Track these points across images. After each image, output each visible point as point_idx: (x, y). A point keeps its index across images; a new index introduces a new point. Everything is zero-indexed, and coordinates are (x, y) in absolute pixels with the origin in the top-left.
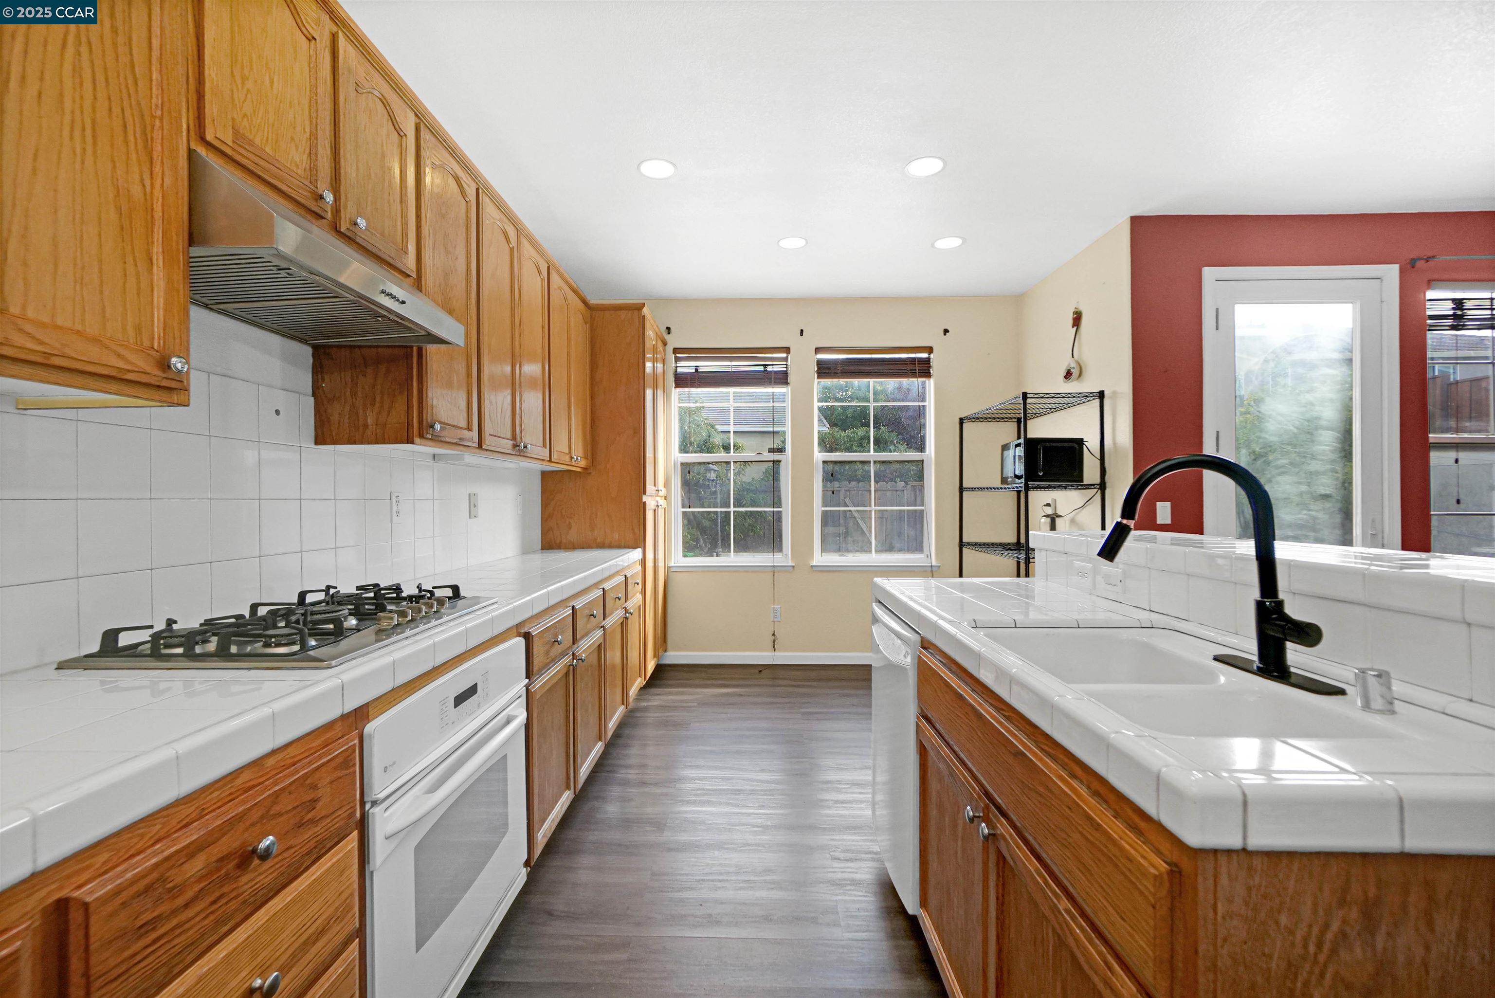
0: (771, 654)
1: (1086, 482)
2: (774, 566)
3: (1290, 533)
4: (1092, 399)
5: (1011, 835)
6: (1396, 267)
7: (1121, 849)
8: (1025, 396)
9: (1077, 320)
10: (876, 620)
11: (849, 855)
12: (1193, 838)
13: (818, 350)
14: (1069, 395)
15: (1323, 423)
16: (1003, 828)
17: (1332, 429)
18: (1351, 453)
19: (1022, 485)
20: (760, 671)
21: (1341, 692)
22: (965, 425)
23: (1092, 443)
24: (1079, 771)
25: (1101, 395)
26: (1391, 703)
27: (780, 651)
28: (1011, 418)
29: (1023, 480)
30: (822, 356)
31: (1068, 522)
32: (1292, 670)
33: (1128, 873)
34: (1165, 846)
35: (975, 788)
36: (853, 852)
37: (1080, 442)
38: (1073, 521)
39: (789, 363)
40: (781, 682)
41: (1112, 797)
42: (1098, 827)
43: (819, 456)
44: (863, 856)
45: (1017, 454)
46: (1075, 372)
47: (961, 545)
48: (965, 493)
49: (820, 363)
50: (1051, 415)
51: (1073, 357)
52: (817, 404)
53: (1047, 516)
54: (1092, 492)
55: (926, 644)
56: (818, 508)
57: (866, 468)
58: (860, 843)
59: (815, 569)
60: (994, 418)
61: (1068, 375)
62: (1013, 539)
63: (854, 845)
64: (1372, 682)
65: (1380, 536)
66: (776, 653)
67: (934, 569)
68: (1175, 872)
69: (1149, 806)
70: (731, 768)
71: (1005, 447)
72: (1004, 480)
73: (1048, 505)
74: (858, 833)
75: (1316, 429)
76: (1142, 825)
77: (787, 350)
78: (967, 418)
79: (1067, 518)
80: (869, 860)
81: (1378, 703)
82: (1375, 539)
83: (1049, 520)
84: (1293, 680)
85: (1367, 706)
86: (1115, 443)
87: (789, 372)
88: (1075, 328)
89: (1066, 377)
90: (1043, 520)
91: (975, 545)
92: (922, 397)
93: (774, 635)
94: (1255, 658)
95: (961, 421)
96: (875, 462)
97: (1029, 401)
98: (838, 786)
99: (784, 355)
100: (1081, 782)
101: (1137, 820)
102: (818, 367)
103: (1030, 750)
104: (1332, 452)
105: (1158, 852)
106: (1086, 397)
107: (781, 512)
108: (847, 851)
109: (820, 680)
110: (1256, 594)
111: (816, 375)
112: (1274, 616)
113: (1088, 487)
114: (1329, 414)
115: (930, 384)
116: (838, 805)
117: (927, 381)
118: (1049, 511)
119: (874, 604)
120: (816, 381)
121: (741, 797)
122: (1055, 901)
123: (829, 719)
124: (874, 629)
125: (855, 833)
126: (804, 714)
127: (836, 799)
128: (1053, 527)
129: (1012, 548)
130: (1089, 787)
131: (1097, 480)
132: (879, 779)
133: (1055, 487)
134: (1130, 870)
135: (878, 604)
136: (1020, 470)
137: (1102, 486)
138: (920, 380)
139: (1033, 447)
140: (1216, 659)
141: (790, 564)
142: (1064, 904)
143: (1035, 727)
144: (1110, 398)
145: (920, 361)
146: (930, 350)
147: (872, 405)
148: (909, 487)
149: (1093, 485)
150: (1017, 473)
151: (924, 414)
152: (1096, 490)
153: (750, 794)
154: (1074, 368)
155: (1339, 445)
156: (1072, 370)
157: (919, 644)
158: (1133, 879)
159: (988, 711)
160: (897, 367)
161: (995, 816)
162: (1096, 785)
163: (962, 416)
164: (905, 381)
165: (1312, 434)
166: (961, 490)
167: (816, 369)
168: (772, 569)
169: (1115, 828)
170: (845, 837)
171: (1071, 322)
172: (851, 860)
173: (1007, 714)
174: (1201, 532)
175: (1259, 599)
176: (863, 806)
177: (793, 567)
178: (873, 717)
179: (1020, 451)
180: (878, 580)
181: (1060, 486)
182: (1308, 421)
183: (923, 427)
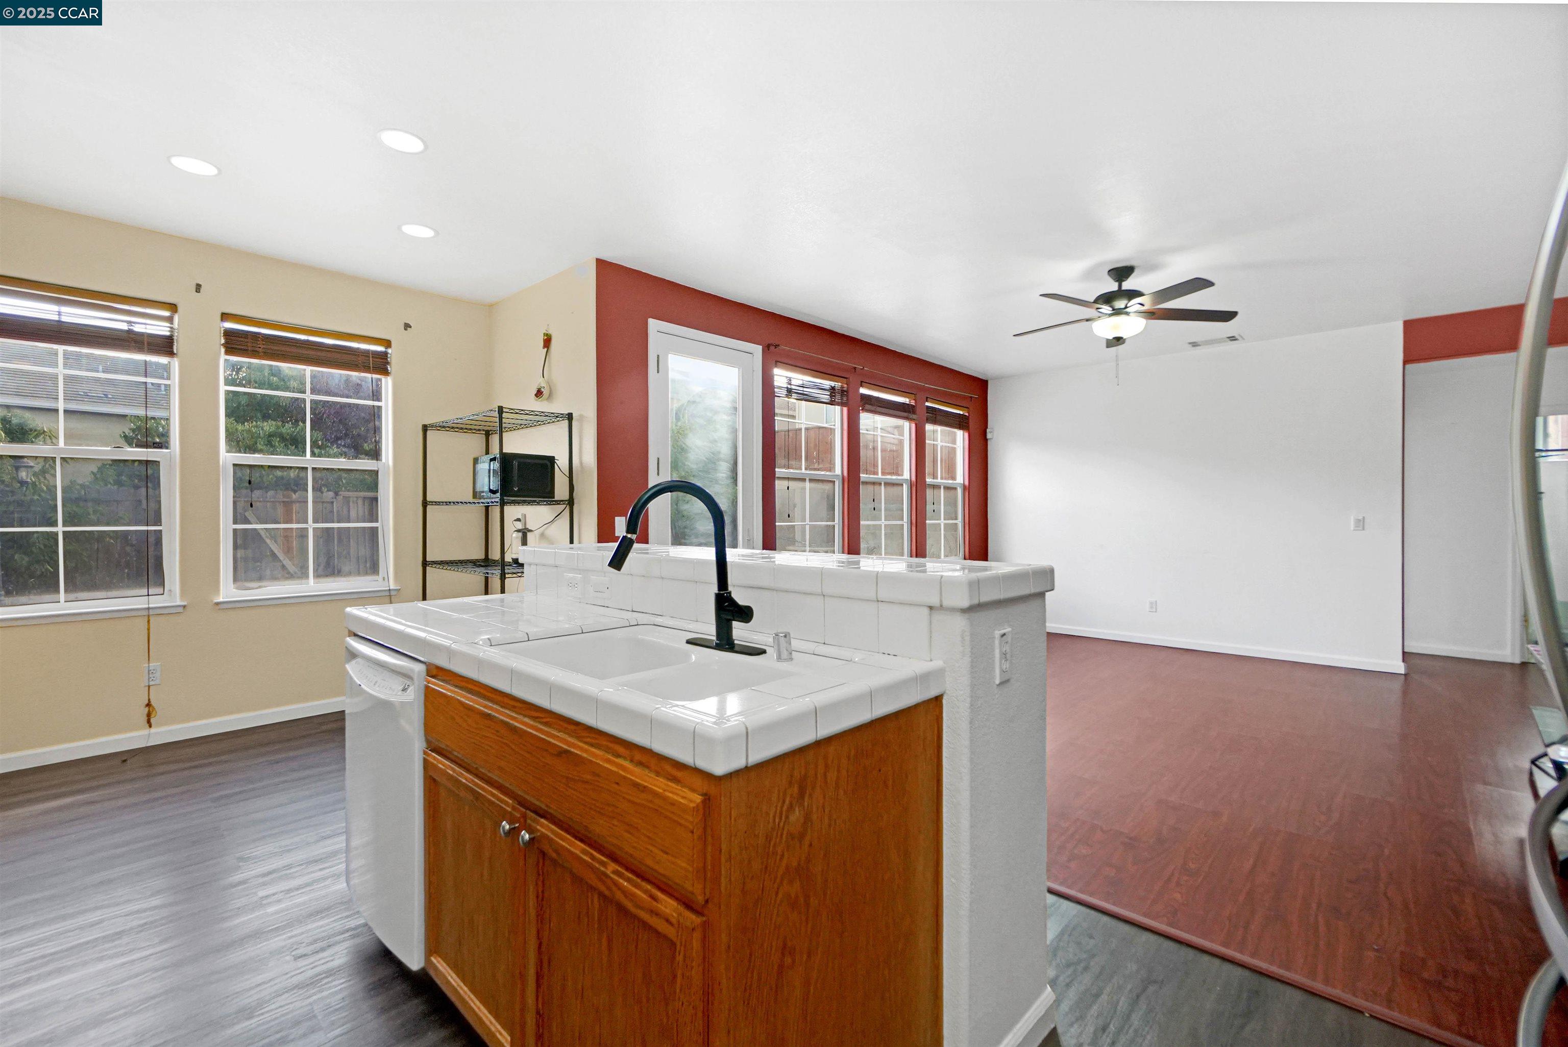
0: (145, 732)
1: (556, 498)
2: (149, 609)
3: (703, 541)
4: (561, 419)
5: (552, 831)
6: (760, 347)
7: (665, 799)
8: (501, 410)
9: (547, 342)
10: (353, 655)
11: (320, 945)
12: (719, 769)
13: (225, 317)
14: (542, 414)
15: (722, 456)
16: (545, 827)
17: (727, 462)
18: (736, 480)
19: (497, 500)
20: (125, 761)
21: (764, 652)
22: (429, 433)
23: (562, 462)
24: (621, 750)
25: (570, 417)
26: (791, 653)
27: (160, 725)
28: (479, 430)
29: (498, 495)
30: (229, 325)
31: (537, 536)
32: (736, 642)
33: (671, 815)
34: (698, 782)
35: (507, 802)
36: (323, 939)
37: (551, 460)
38: (542, 535)
39: (176, 325)
40: (162, 769)
41: (653, 762)
42: (644, 789)
43: (227, 457)
44: (338, 938)
45: (492, 468)
46: (546, 392)
47: (425, 564)
48: (429, 508)
49: (229, 334)
50: (521, 431)
51: (543, 377)
52: (223, 388)
53: (518, 531)
54: (561, 507)
55: (435, 672)
56: (226, 526)
57: (302, 474)
58: (331, 926)
59: (222, 606)
60: (462, 429)
61: (539, 393)
62: (481, 555)
63: (324, 931)
64: (782, 640)
65: (751, 541)
66: (153, 730)
67: (393, 593)
68: (707, 799)
69: (685, 757)
70: (97, 908)
71: (476, 461)
72: (475, 494)
73: (519, 520)
74: (328, 915)
75: (719, 460)
76: (679, 774)
77: (173, 308)
78: (432, 426)
79: (537, 533)
80: (348, 940)
81: (785, 654)
82: (749, 545)
83: (520, 534)
84: (736, 648)
85: (779, 658)
86: (581, 463)
87: (175, 338)
88: (546, 349)
89: (536, 395)
90: (514, 535)
91: (442, 563)
92: (376, 395)
93: (149, 705)
94: (714, 638)
95: (425, 428)
96: (314, 469)
97: (504, 415)
98: (288, 872)
99: (167, 314)
100: (625, 758)
101: (674, 772)
102: (226, 339)
103: (574, 746)
104: (727, 478)
105: (693, 790)
106: (558, 417)
107: (160, 531)
108: (315, 941)
109: (231, 752)
110: (715, 589)
111: (223, 350)
112: (727, 604)
113: (558, 502)
114: (725, 450)
115: (387, 384)
116: (292, 894)
117: (383, 380)
118: (519, 526)
119: (348, 639)
120: (223, 357)
121: (125, 940)
122: (602, 869)
123: (260, 796)
124: (351, 668)
125: (323, 918)
126: (215, 800)
127: (287, 888)
128: (524, 542)
129: (482, 564)
130: (632, 761)
131: (567, 497)
132: (355, 842)
133: (529, 503)
134: (673, 813)
135: (353, 637)
136: (495, 484)
137: (571, 502)
138: (375, 376)
139: (507, 462)
140: (688, 642)
141: (179, 603)
142: (611, 868)
143: (577, 724)
144: (578, 420)
145: (376, 354)
146: (388, 343)
147: (308, 397)
148: (340, 498)
149: (562, 501)
150: (491, 488)
151: (380, 417)
152: (565, 506)
153: (141, 931)
154: (544, 387)
155: (729, 473)
156: (542, 390)
157: (425, 674)
158: (676, 818)
159: (522, 723)
160: (347, 358)
161: (534, 820)
162: (638, 756)
163: (426, 423)
164: (354, 375)
165: (714, 463)
166: (425, 504)
167: (223, 341)
168: (145, 613)
169: (658, 784)
170: (309, 927)
171: (542, 344)
172: (323, 950)
173: (545, 720)
174: (647, 542)
175: (717, 592)
176: (327, 882)
177: (184, 607)
178: (347, 773)
179: (496, 465)
180: (351, 610)
181: (535, 501)
182: (713, 454)
183: (377, 430)
